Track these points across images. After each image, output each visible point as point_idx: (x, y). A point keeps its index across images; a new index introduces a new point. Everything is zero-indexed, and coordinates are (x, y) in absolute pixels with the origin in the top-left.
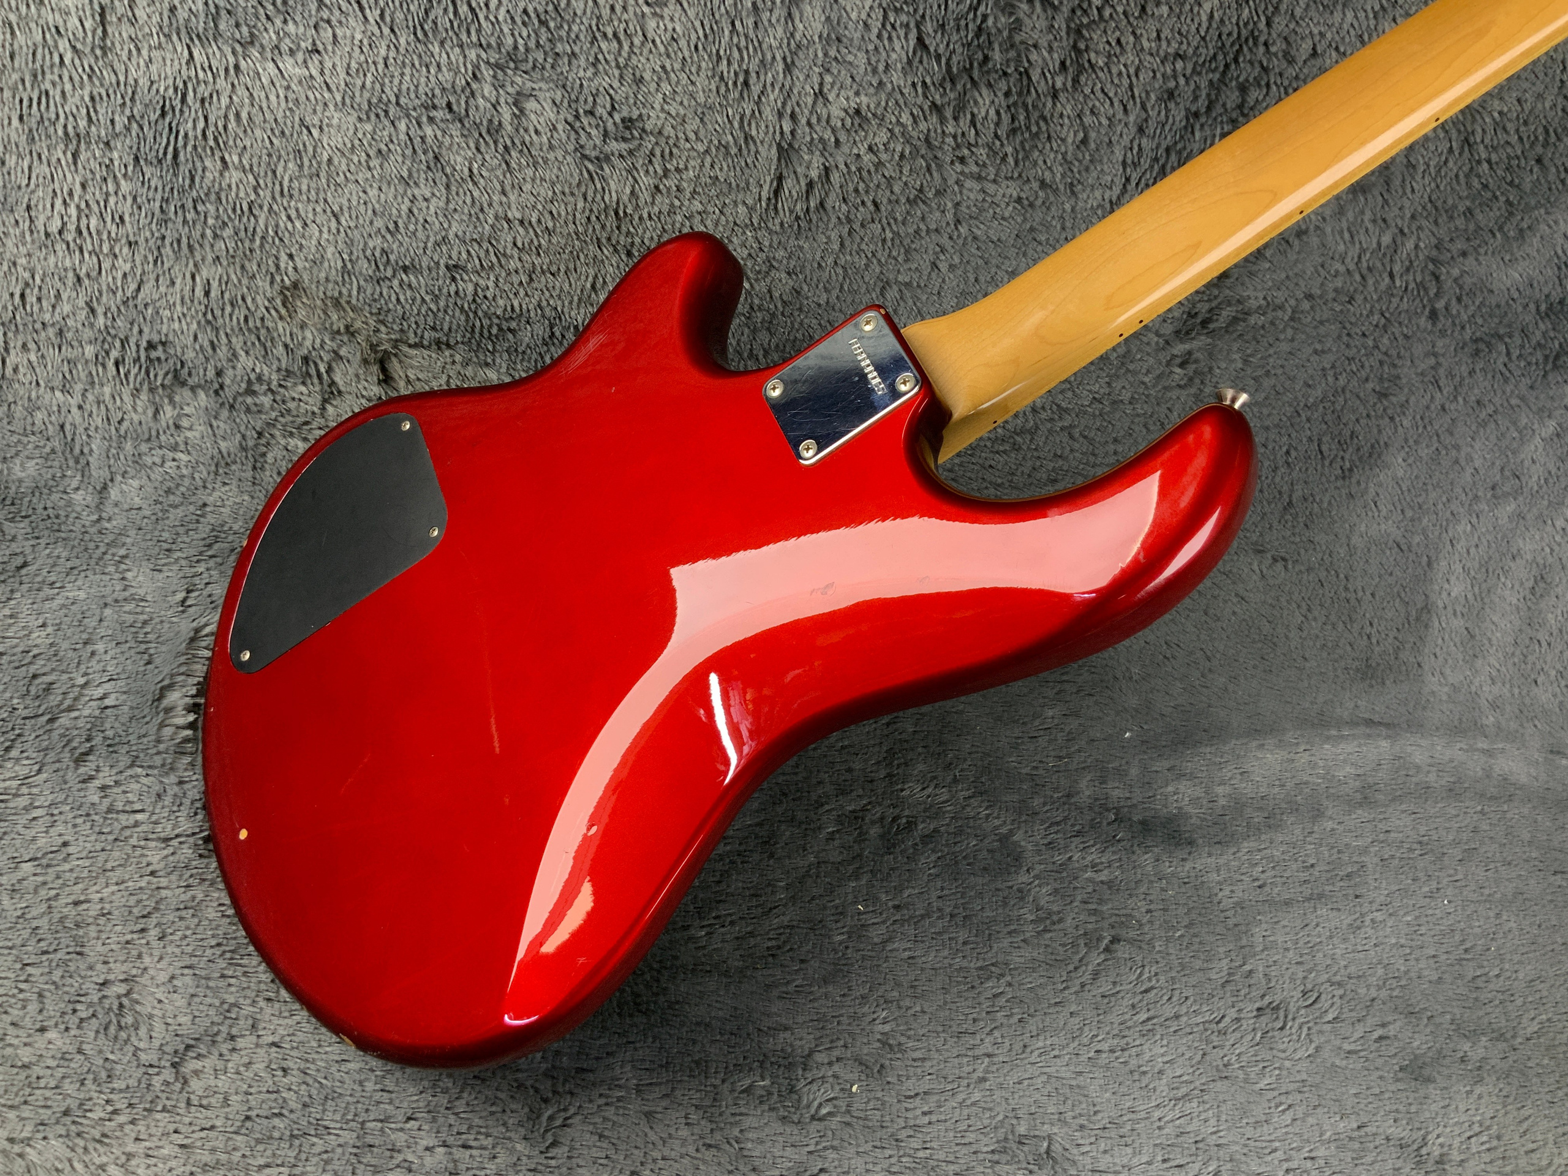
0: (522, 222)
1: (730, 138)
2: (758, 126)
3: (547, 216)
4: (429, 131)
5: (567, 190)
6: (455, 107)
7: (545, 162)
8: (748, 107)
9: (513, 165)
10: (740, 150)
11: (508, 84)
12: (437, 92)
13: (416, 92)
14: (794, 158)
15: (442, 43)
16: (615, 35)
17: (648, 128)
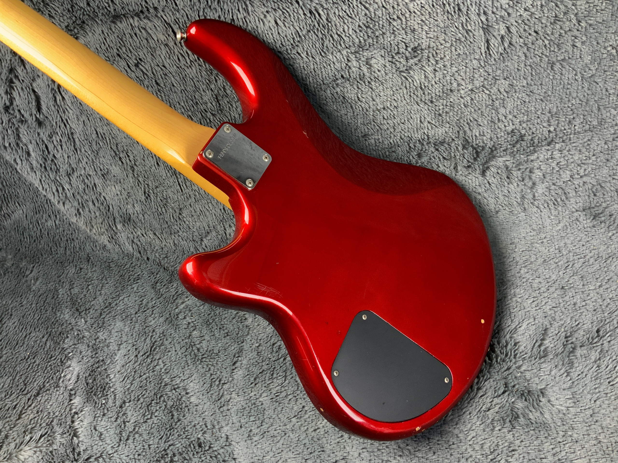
0: (384, 108)
1: (460, 35)
2: (470, 24)
3: (393, 101)
4: (338, 90)
5: (398, 88)
6: (345, 76)
7: (386, 81)
8: (463, 19)
9: (374, 88)
10: (466, 38)
11: (362, 58)
12: (336, 73)
13: (329, 77)
14: (491, 29)
15: (332, 53)
16: (398, 17)
17: (423, 47)
